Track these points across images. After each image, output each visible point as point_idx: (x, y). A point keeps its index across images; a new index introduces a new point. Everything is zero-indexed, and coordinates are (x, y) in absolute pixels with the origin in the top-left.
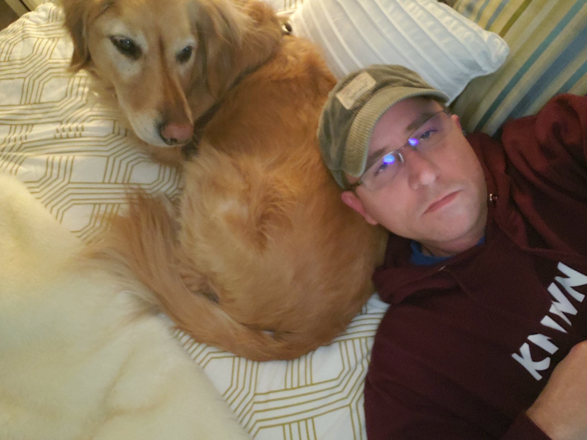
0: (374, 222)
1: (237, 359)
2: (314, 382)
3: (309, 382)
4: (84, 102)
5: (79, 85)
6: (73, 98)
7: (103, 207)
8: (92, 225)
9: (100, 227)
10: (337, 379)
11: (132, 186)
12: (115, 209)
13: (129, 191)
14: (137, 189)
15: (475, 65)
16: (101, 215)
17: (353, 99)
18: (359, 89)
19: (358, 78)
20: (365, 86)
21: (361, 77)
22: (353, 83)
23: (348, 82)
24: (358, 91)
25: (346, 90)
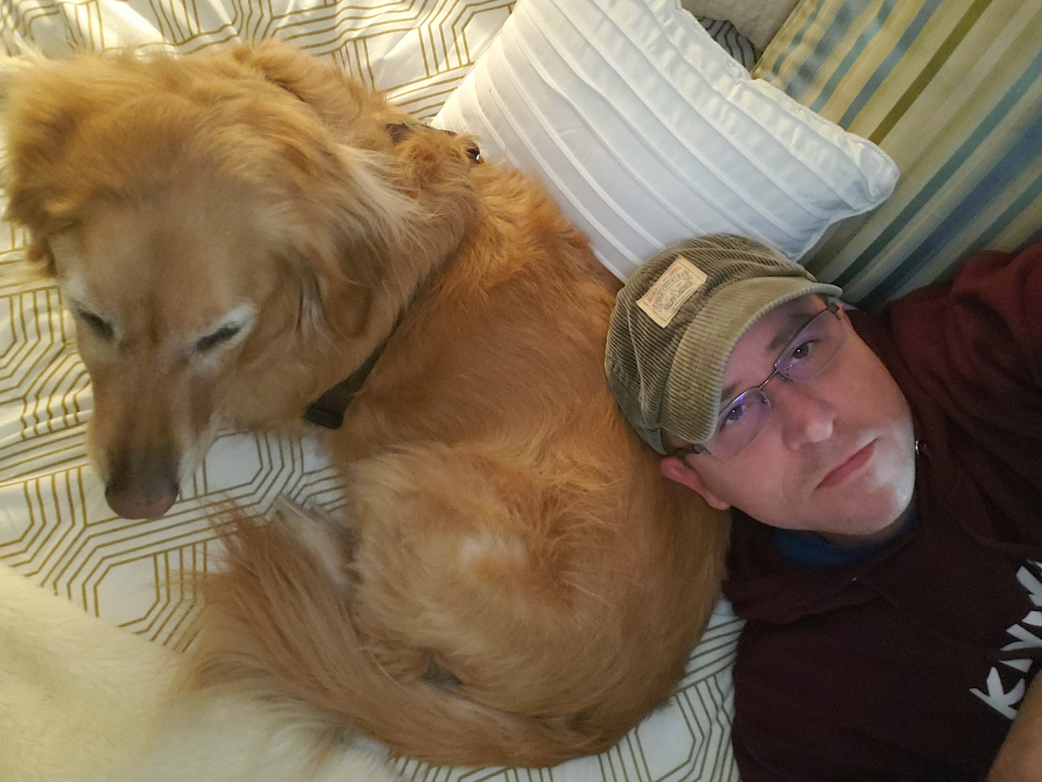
0: (723, 506)
1: (511, 773)
2: (655, 777)
4: (59, 345)
5: (36, 311)
6: (31, 342)
7: (174, 557)
8: (164, 600)
9: (182, 599)
10: (688, 761)
11: (216, 498)
12: (200, 556)
13: (211, 510)
14: (225, 501)
15: (841, 205)
16: (175, 578)
17: (671, 309)
18: (678, 291)
19: (671, 270)
20: (688, 285)
21: (676, 269)
22: (665, 279)
23: (655, 278)
24: (678, 294)
25: (654, 294)
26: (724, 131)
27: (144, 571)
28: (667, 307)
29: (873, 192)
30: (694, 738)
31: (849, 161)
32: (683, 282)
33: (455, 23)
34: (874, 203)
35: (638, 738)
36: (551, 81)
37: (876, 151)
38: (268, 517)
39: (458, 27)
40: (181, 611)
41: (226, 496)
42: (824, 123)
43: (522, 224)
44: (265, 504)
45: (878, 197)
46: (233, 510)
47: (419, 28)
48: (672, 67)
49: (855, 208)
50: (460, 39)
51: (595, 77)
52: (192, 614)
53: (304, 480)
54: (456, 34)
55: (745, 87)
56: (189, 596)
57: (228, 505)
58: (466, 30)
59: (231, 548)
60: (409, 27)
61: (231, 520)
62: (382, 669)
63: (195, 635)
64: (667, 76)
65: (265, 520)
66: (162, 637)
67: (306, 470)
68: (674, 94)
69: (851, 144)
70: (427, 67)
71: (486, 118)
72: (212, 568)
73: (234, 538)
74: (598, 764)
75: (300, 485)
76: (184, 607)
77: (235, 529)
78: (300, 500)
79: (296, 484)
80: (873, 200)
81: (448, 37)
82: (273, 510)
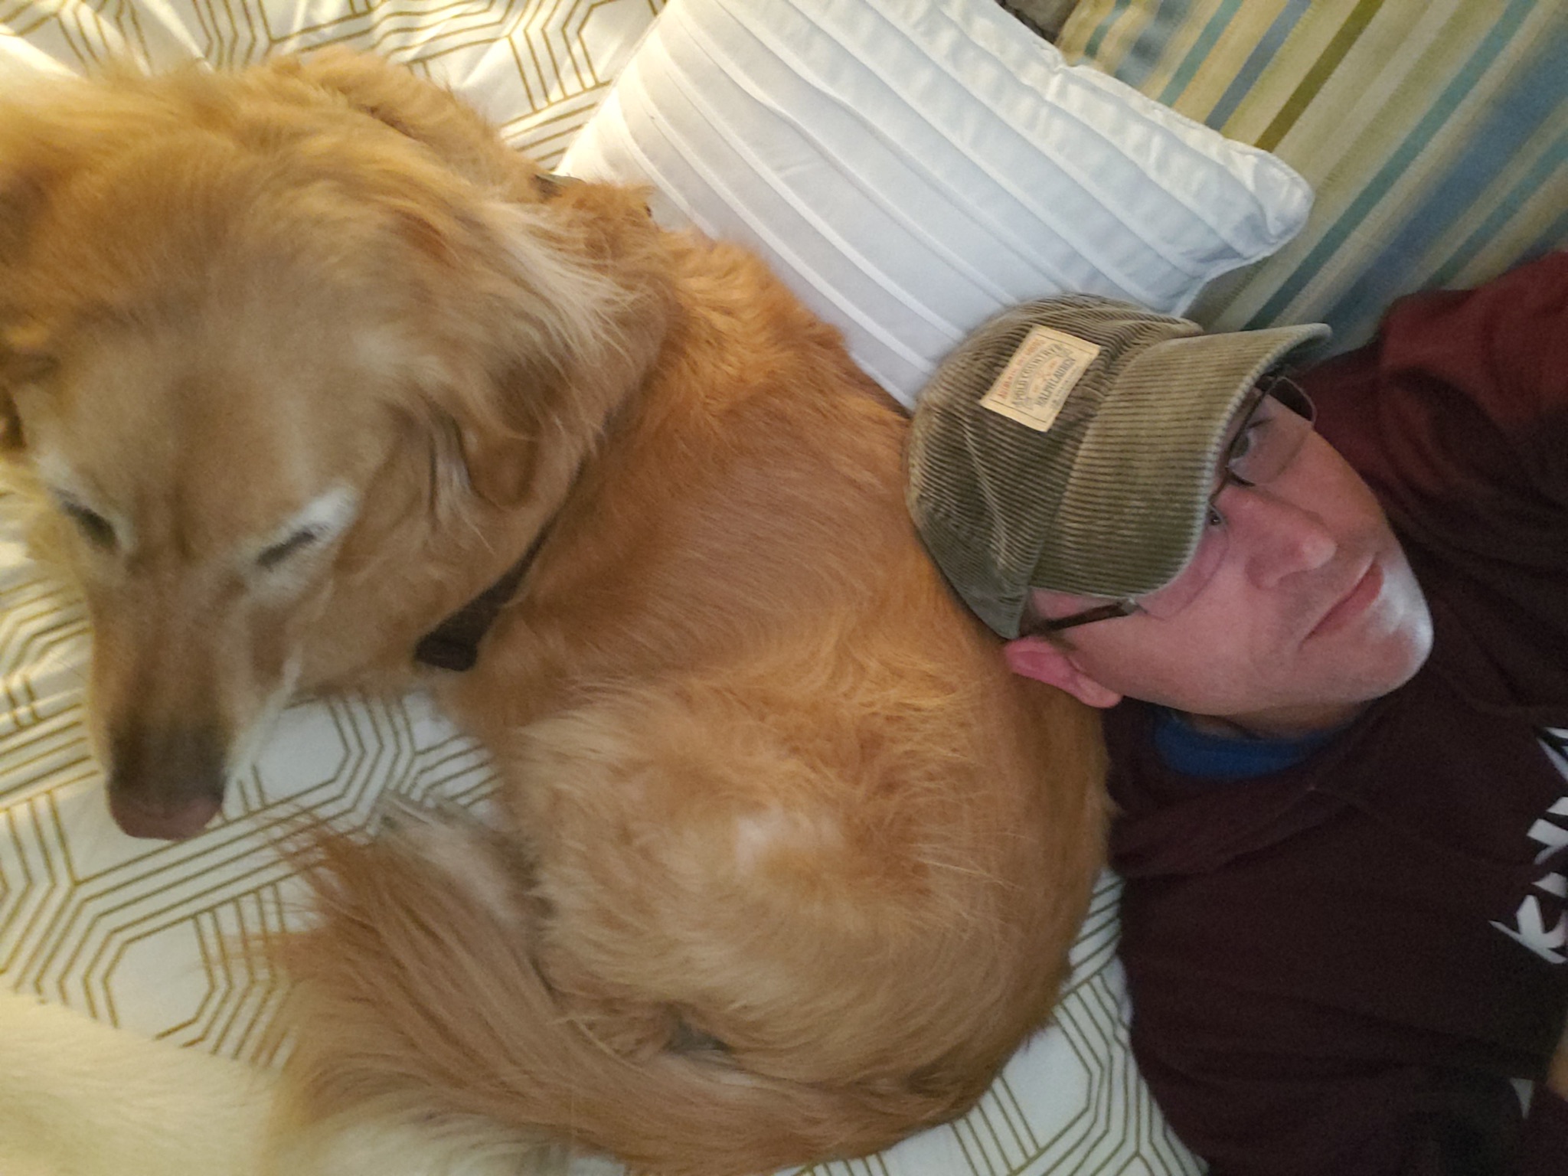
0: (1110, 699)
2: (1043, 1142)
3: (1032, 1151)
7: (227, 914)
8: (222, 986)
9: (253, 982)
10: (1086, 1110)
11: (281, 812)
12: (271, 908)
13: (277, 832)
14: (297, 814)
15: (1226, 252)
16: (235, 948)
17: (1050, 402)
18: (1055, 375)
19: (1028, 347)
20: (1068, 363)
21: (1037, 344)
22: (1021, 361)
23: (1001, 363)
24: (1056, 379)
25: (1007, 385)
26: (1047, 148)
27: (182, 944)
28: (1042, 400)
29: (1274, 227)
30: (1088, 1070)
31: (1237, 184)
32: (1059, 361)
33: (565, 24)
34: (1273, 244)
35: (1007, 1087)
36: (758, 93)
37: (1275, 165)
38: (371, 831)
39: (571, 31)
40: (253, 1001)
41: (297, 806)
42: (1193, 128)
43: (747, 315)
44: (364, 809)
45: (1280, 237)
46: (312, 826)
47: (509, 36)
48: (956, 53)
49: (1246, 255)
50: (576, 48)
51: (833, 77)
52: (273, 1002)
53: (419, 764)
54: (570, 40)
55: (1070, 79)
56: (263, 974)
57: (304, 820)
58: (585, 33)
59: (321, 888)
60: (494, 37)
61: (312, 843)
62: (601, 1045)
63: (283, 1035)
64: (948, 68)
65: (368, 836)
66: (228, 1047)
67: (420, 747)
68: (965, 96)
69: (1237, 158)
70: (530, 97)
71: (650, 163)
72: (295, 924)
73: (323, 872)
74: (952, 1134)
75: (413, 772)
76: (258, 992)
77: (322, 857)
78: (416, 795)
79: (407, 772)
80: (1272, 241)
81: (558, 46)
82: (377, 818)
